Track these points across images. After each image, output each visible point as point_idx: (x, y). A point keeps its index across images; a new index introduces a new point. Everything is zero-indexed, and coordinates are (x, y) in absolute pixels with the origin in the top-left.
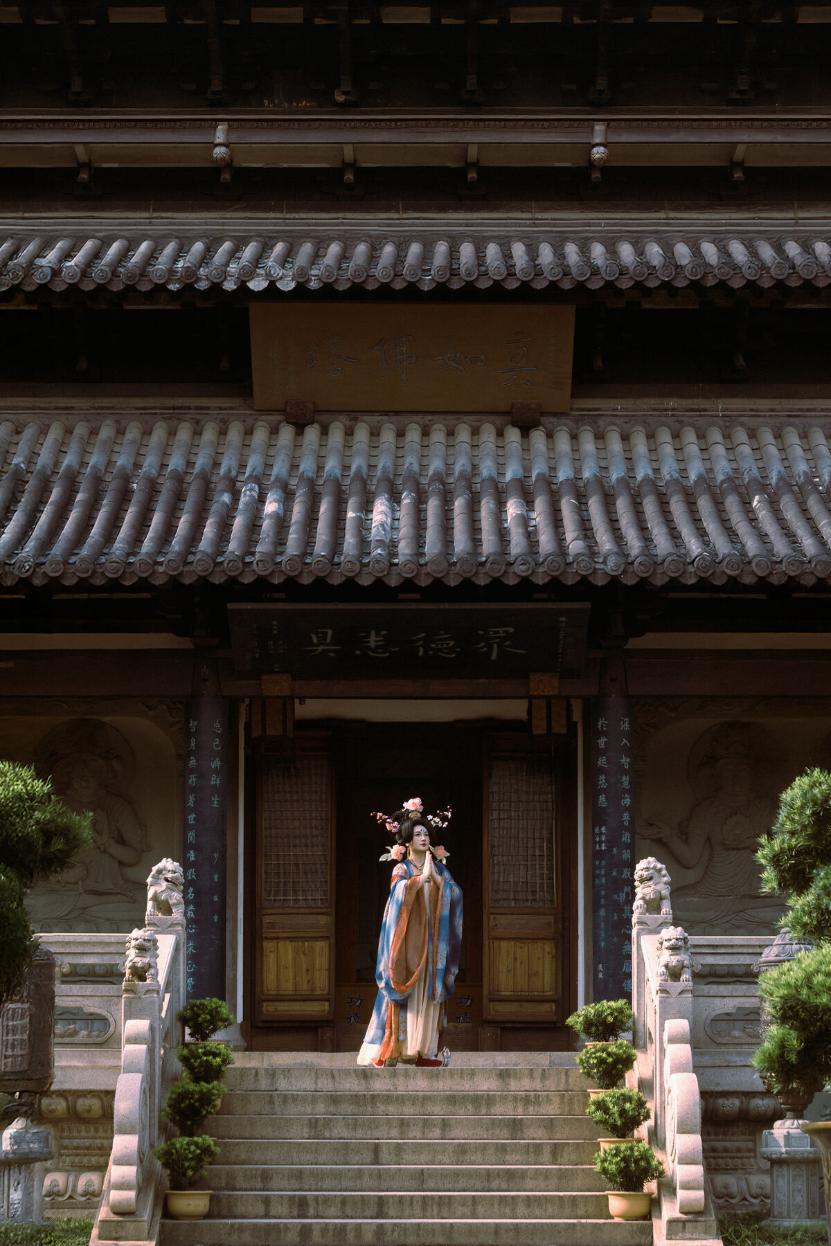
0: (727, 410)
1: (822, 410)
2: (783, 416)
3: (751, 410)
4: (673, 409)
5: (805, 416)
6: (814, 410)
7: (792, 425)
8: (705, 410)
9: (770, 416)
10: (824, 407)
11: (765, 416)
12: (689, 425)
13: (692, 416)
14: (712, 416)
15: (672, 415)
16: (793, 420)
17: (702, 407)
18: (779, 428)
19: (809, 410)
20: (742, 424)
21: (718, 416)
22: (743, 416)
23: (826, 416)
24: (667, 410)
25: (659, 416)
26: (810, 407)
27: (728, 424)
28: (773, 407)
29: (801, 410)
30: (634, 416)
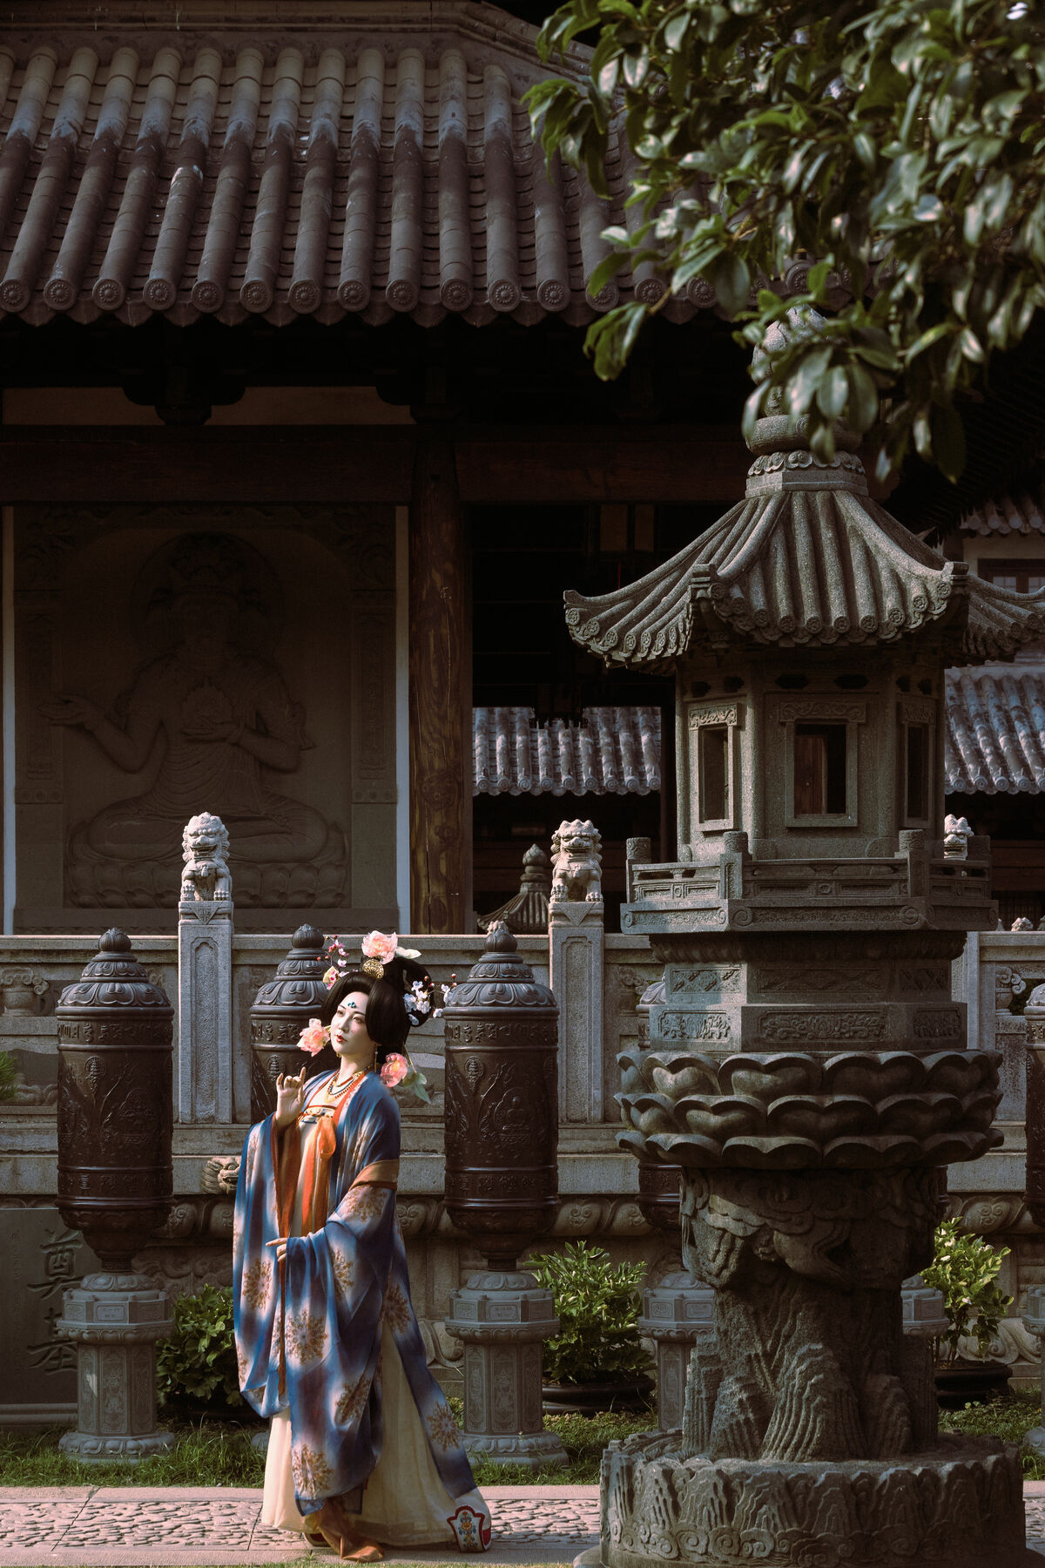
0: (189, 19)
1: (343, 20)
2: (280, 30)
3: (228, 20)
4: (101, 19)
5: (314, 30)
6: (330, 20)
7: (292, 44)
8: (152, 20)
9: (260, 30)
10: (345, 15)
11: (250, 30)
12: (127, 45)
13: (132, 30)
14: (164, 29)
15: (100, 28)
16: (296, 36)
17: (148, 14)
18: (273, 50)
19: (321, 20)
20: (213, 44)
21: (173, 30)
22: (216, 29)
23: (350, 30)
24: (91, 19)
25: (78, 29)
26: (325, 14)
27: (190, 43)
28: (263, 14)
29: (308, 20)
30: (37, 29)
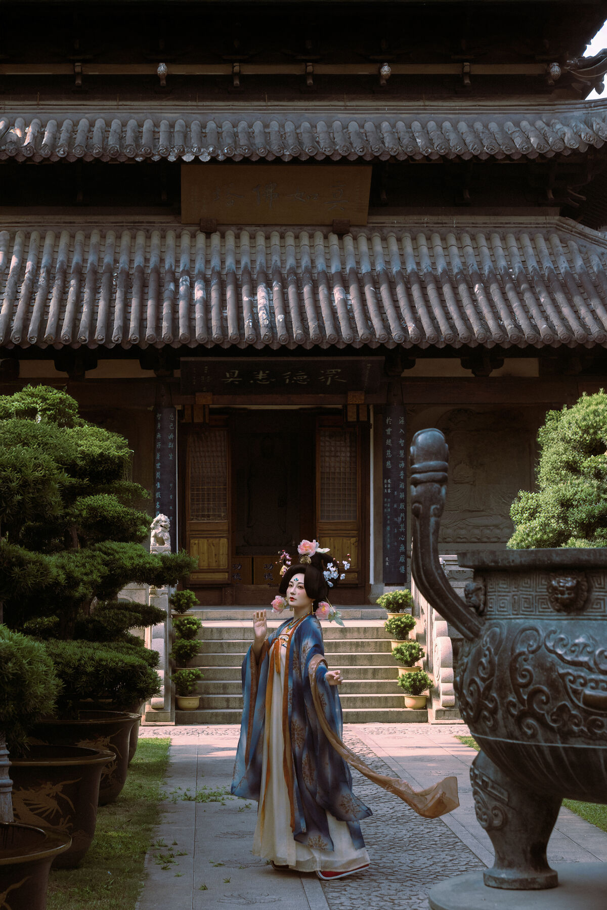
0: (458, 223)
1: (514, 223)
2: (491, 227)
3: (473, 223)
4: (427, 223)
5: (504, 227)
6: (509, 223)
7: (496, 232)
8: (446, 223)
9: (484, 227)
10: (515, 221)
11: (480, 227)
12: (436, 232)
13: (438, 227)
14: (450, 227)
15: (427, 226)
16: (497, 229)
17: (444, 221)
18: (488, 234)
19: (506, 223)
20: (467, 232)
21: (453, 227)
22: (468, 227)
23: (516, 227)
24: (423, 223)
25: (419, 227)
26: (507, 221)
27: (459, 232)
28: (484, 221)
29: (502, 223)
30: (404, 227)
